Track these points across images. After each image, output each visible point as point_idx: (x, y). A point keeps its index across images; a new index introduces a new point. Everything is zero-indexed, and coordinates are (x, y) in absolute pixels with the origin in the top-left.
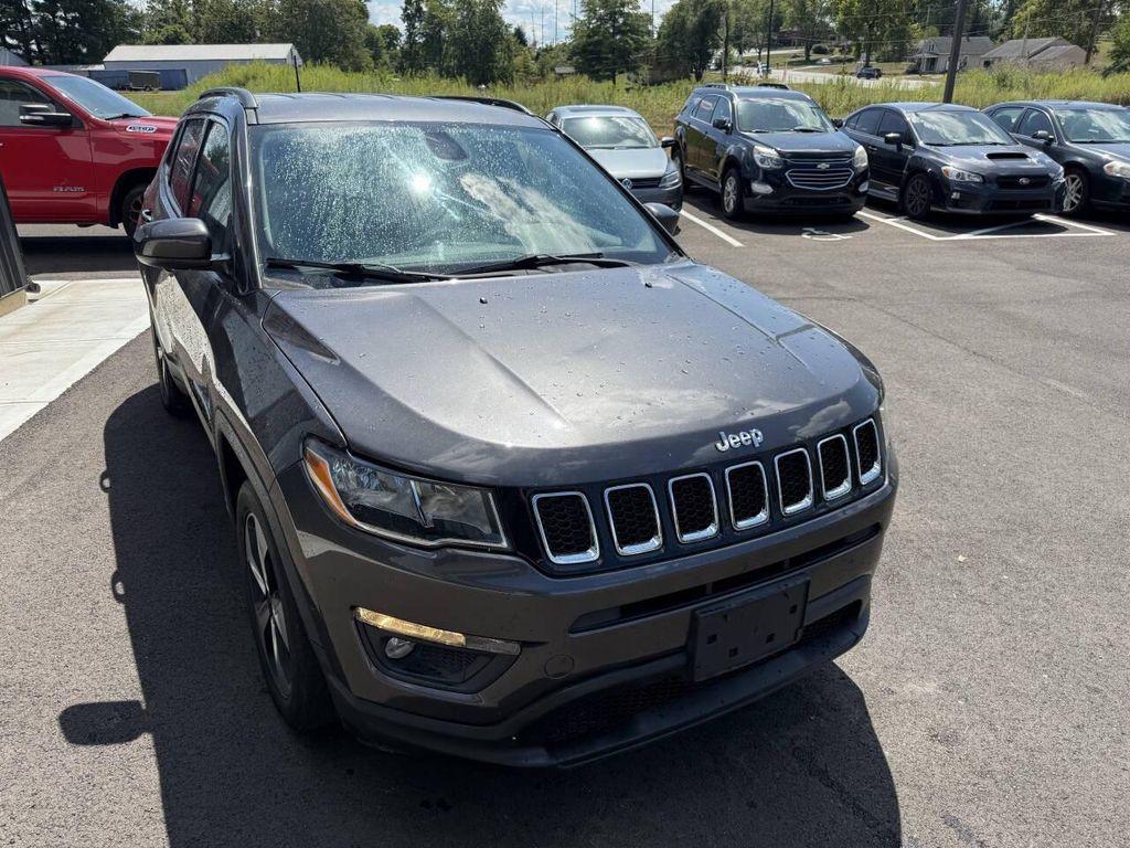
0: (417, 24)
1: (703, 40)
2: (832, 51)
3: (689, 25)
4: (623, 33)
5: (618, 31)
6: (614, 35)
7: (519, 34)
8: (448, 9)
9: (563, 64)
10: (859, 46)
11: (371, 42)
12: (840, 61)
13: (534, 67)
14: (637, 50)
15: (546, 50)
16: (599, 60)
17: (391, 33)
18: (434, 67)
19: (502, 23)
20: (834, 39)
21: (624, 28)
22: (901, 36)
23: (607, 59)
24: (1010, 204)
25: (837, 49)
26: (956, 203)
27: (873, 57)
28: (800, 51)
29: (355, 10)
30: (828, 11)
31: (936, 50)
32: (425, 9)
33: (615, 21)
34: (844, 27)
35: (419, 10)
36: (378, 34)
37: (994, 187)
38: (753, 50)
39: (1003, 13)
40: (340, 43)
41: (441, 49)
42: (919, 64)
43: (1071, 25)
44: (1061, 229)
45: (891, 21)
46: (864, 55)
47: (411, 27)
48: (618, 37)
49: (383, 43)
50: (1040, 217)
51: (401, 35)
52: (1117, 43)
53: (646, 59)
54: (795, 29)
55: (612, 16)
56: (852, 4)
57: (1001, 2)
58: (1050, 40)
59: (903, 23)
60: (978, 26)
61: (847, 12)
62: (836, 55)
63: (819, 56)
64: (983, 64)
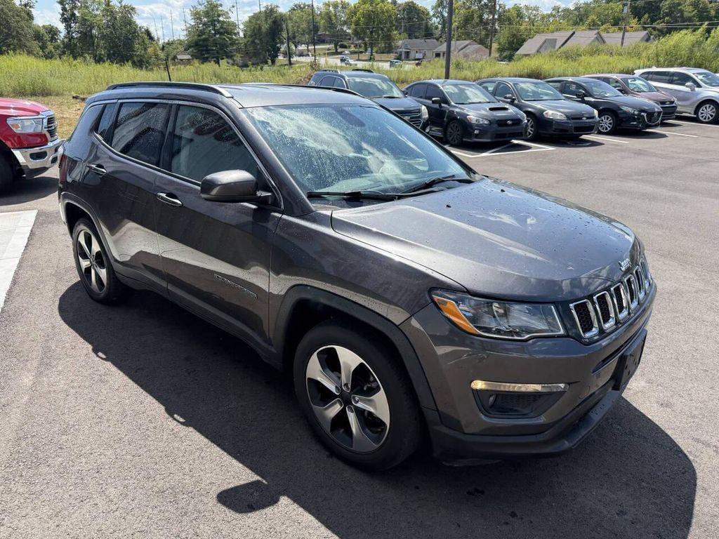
0: (72, 25)
1: (274, 40)
2: (350, 47)
3: (264, 30)
4: (221, 34)
5: (217, 32)
6: (215, 34)
7: (148, 33)
8: (96, 16)
9: (182, 53)
10: (365, 44)
11: (38, 36)
12: (355, 53)
13: (162, 55)
14: (232, 44)
15: (168, 44)
16: (208, 51)
17: (52, 32)
18: (89, 54)
19: (136, 26)
20: (350, 39)
21: (221, 30)
22: (388, 38)
23: (213, 50)
24: (503, 135)
25: (352, 46)
26: (477, 136)
27: (375, 49)
28: (332, 46)
29: (23, 14)
30: (345, 23)
31: (409, 47)
32: (77, 14)
33: (215, 25)
34: (356, 33)
35: (73, 15)
36: (43, 31)
37: (495, 126)
38: (303, 45)
39: (440, 26)
40: (13, 38)
41: (94, 43)
42: (401, 55)
43: (476, 34)
44: (529, 148)
45: (382, 29)
46: (369, 49)
47: (68, 27)
48: (218, 36)
49: (47, 37)
50: (515, 142)
51: (60, 32)
52: (500, 44)
53: (238, 50)
54: (327, 33)
55: (213, 23)
56: (359, 19)
57: (438, 20)
58: (467, 42)
59: (388, 31)
60: (428, 34)
61: (357, 23)
62: (353, 49)
63: (343, 50)
64: (434, 55)
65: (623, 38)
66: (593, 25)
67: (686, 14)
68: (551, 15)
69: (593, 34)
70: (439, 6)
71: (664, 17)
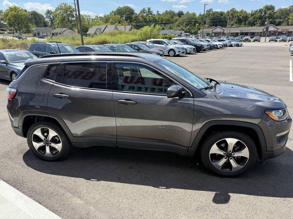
2: (6, 30)
10: (16, 29)
20: (6, 27)
22: (27, 27)
27: (21, 31)
31: (38, 31)
34: (9, 24)
39: (50, 22)
42: (35, 34)
45: (23, 23)
46: (18, 32)
52: (78, 29)
56: (10, 18)
57: (49, 19)
58: (65, 29)
59: (27, 23)
60: (45, 25)
61: (9, 20)
62: (9, 31)
63: (3, 32)
64: (52, 34)
65: (125, 28)
66: (112, 23)
67: (140, 20)
68: (95, 19)
69: (113, 26)
70: (48, 14)
71: (134, 21)
